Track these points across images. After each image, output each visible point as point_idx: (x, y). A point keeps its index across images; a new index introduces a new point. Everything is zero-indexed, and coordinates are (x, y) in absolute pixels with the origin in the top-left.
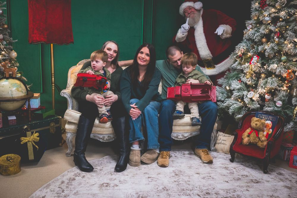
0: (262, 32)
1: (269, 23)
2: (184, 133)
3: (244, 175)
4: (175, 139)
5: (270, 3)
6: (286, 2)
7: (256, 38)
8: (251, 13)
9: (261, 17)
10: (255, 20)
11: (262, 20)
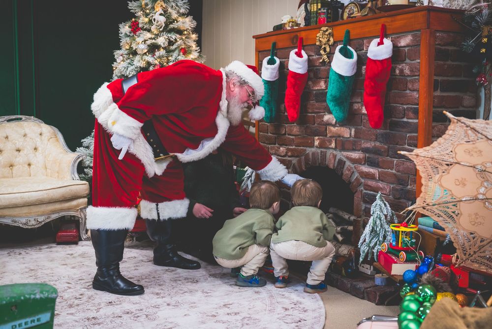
0: (138, 65)
1: (145, 53)
2: (38, 216)
3: (132, 257)
4: (24, 227)
5: (144, 27)
6: (164, 25)
7: (129, 73)
8: (120, 39)
9: (134, 44)
10: (127, 49)
11: (136, 49)
